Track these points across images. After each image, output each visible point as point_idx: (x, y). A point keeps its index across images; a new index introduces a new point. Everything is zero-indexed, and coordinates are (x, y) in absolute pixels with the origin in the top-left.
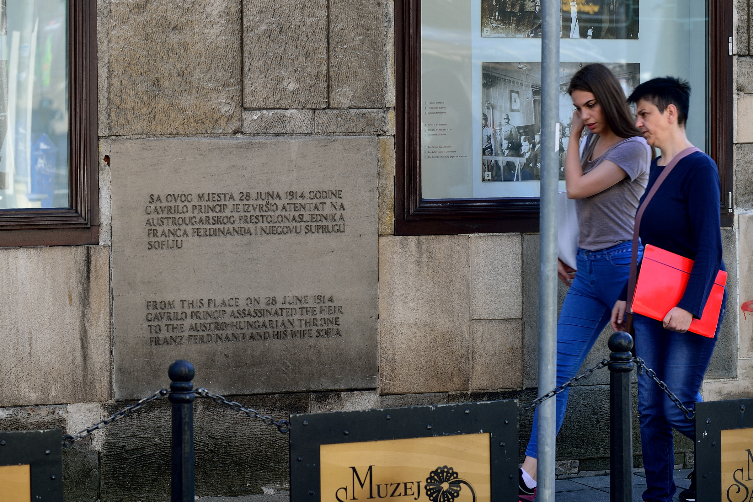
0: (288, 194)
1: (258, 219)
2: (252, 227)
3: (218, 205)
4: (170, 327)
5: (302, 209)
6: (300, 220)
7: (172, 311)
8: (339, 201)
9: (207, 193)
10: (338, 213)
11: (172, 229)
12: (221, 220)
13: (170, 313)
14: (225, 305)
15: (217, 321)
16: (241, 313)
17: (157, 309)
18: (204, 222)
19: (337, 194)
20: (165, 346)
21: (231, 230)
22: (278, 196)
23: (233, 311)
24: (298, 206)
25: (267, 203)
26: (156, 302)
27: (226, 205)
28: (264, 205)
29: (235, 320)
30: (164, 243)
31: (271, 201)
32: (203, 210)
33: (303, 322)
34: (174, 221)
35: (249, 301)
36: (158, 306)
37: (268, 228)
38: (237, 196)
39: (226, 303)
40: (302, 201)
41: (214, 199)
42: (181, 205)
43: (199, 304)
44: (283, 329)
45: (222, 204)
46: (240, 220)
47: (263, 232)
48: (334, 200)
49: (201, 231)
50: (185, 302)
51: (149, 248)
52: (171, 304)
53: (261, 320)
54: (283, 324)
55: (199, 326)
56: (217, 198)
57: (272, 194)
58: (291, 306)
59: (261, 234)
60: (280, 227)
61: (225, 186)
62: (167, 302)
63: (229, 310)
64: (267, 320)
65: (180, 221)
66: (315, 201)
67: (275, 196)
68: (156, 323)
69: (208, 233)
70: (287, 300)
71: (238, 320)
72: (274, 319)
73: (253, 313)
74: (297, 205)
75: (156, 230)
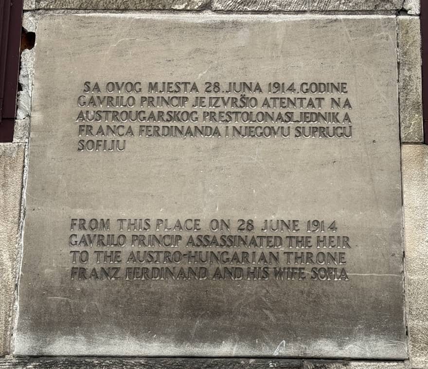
0: (272, 85)
1: (230, 117)
2: (221, 126)
3: (176, 97)
4: (102, 255)
5: (291, 106)
6: (287, 120)
7: (105, 233)
8: (343, 97)
9: (162, 82)
10: (342, 112)
11: (112, 126)
12: (179, 116)
13: (103, 236)
14: (181, 228)
15: (169, 249)
16: (202, 239)
17: (84, 229)
18: (157, 118)
19: (341, 87)
20: (92, 280)
21: (193, 130)
22: (258, 88)
23: (191, 236)
24: (286, 101)
25: (243, 97)
26: (84, 220)
27: (187, 98)
28: (239, 98)
29: (193, 249)
30: (100, 143)
31: (249, 95)
32: (155, 103)
33: (292, 257)
34: (115, 115)
35: (214, 224)
36: (86, 226)
37: (243, 128)
38: (201, 87)
39: (182, 224)
40: (292, 96)
41: (171, 90)
42: (126, 96)
43: (144, 225)
44: (262, 264)
45: (182, 96)
46: (204, 117)
47: (236, 133)
48: (336, 95)
49: (152, 129)
50: (124, 222)
51: (79, 149)
52: (105, 224)
53: (231, 250)
54: (263, 258)
55: (141, 255)
56: (174, 88)
57: (249, 86)
58: (274, 234)
59: (234, 135)
60: (261, 127)
61: (186, 73)
62: (99, 221)
63: (185, 235)
64: (239, 250)
65: (124, 116)
66: (308, 96)
67: (253, 88)
68: (81, 248)
69: (160, 132)
70: (269, 225)
71: (198, 249)
72: (250, 250)
73: (219, 241)
74: (283, 100)
75: (91, 126)
